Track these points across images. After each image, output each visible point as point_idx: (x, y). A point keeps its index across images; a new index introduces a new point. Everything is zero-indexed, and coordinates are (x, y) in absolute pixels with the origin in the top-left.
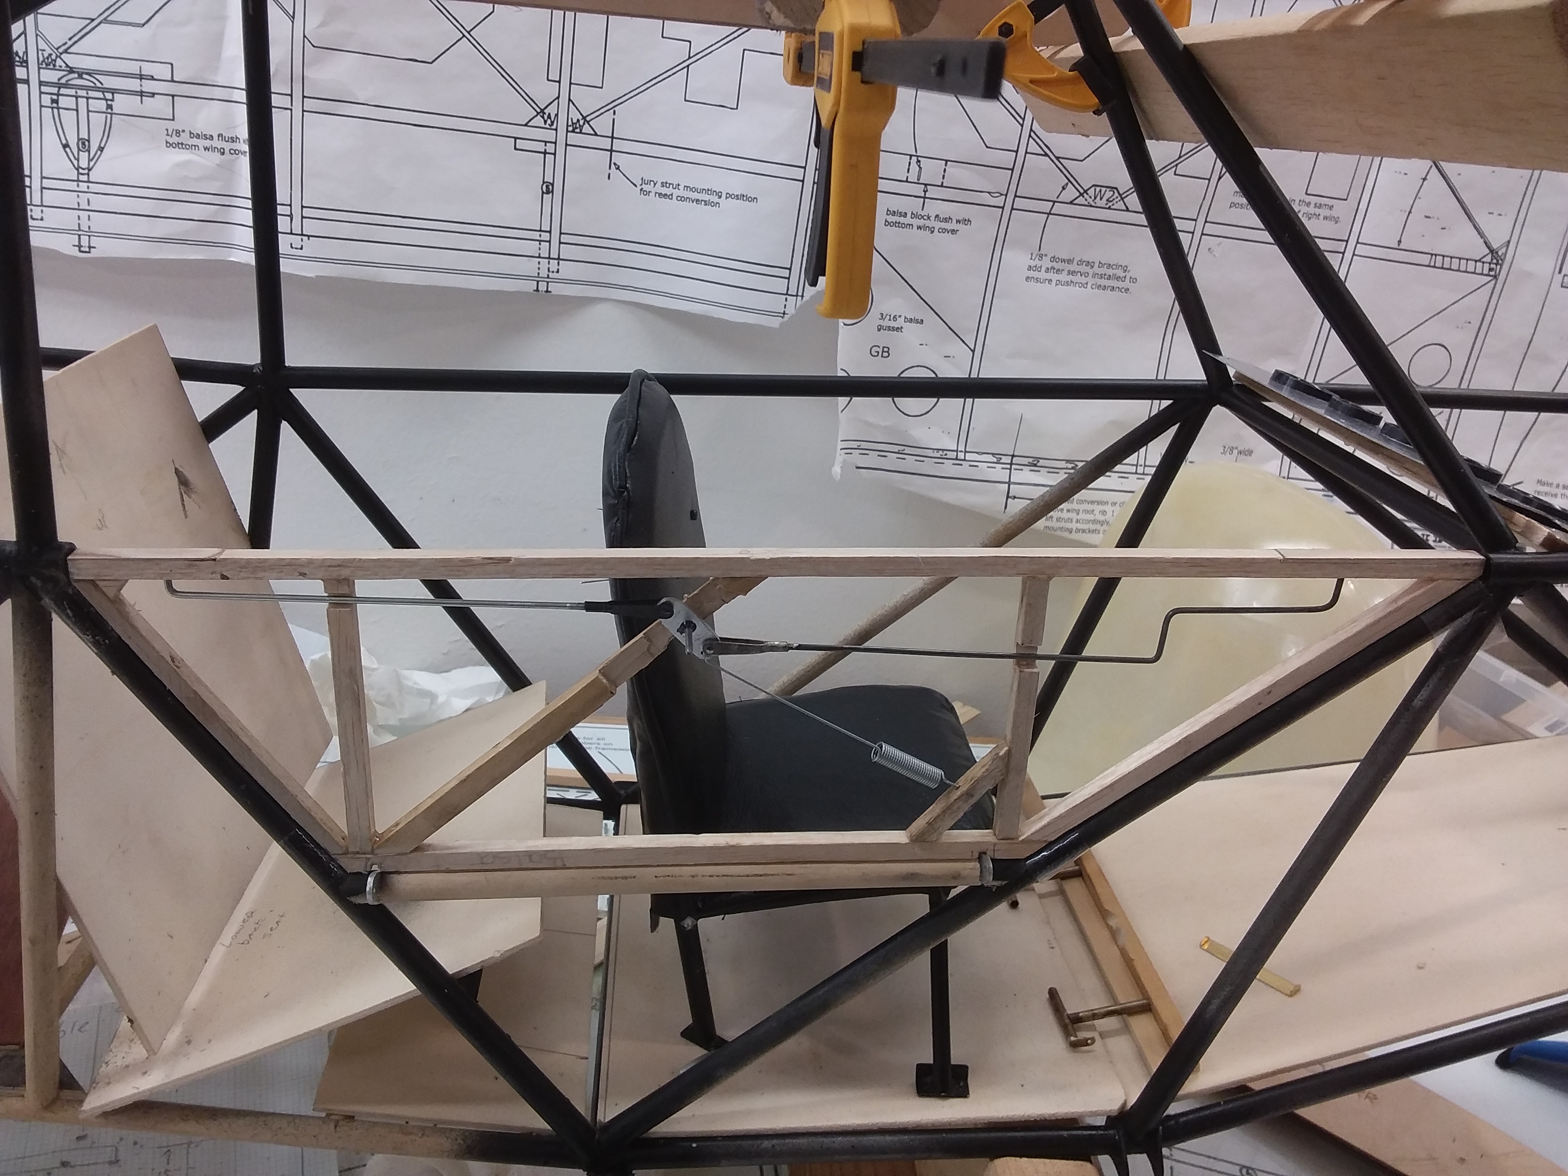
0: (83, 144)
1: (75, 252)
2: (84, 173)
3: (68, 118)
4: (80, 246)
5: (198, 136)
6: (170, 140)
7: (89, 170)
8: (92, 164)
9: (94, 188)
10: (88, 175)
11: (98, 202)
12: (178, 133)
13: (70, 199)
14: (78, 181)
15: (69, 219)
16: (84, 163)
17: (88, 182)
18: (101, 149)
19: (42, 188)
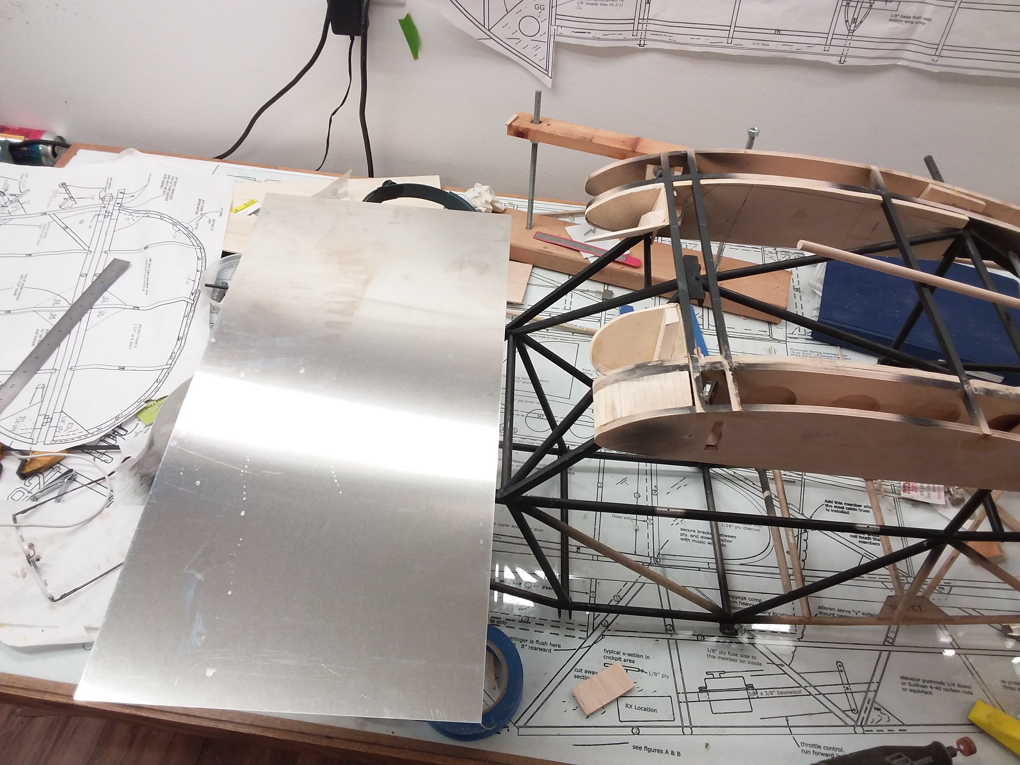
0: (854, 20)
1: (838, 63)
2: (851, 32)
3: (851, 10)
4: (840, 61)
5: (904, 17)
6: (892, 18)
7: (854, 31)
8: (856, 28)
9: (854, 38)
10: (853, 33)
11: (853, 44)
12: (896, 16)
13: (842, 43)
14: (848, 35)
15: (839, 51)
16: (852, 28)
17: (852, 36)
18: (861, 22)
19: (832, 38)
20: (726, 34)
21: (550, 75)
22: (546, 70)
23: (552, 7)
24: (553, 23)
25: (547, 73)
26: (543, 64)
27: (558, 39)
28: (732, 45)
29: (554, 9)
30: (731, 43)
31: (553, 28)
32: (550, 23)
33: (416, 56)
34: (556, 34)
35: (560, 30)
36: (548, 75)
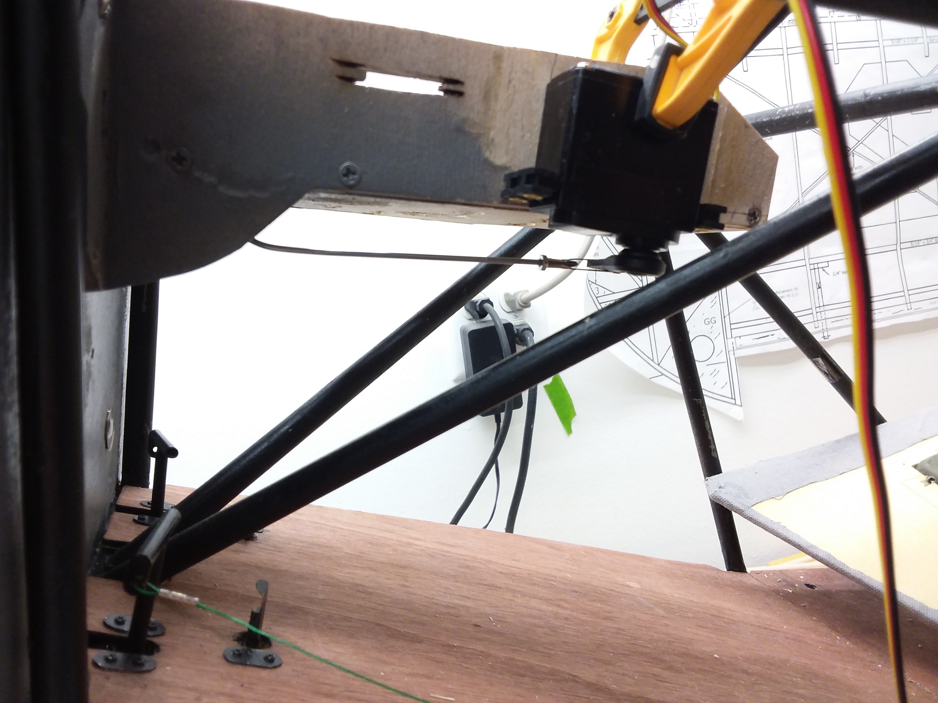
20: (902, 300)
21: (738, 402)
22: (732, 398)
23: (724, 317)
24: (729, 336)
25: (733, 401)
26: (727, 392)
27: (740, 353)
28: (912, 311)
29: (727, 318)
30: (911, 309)
31: (730, 341)
32: (725, 338)
33: (569, 431)
34: (735, 348)
35: (739, 342)
36: (735, 404)
